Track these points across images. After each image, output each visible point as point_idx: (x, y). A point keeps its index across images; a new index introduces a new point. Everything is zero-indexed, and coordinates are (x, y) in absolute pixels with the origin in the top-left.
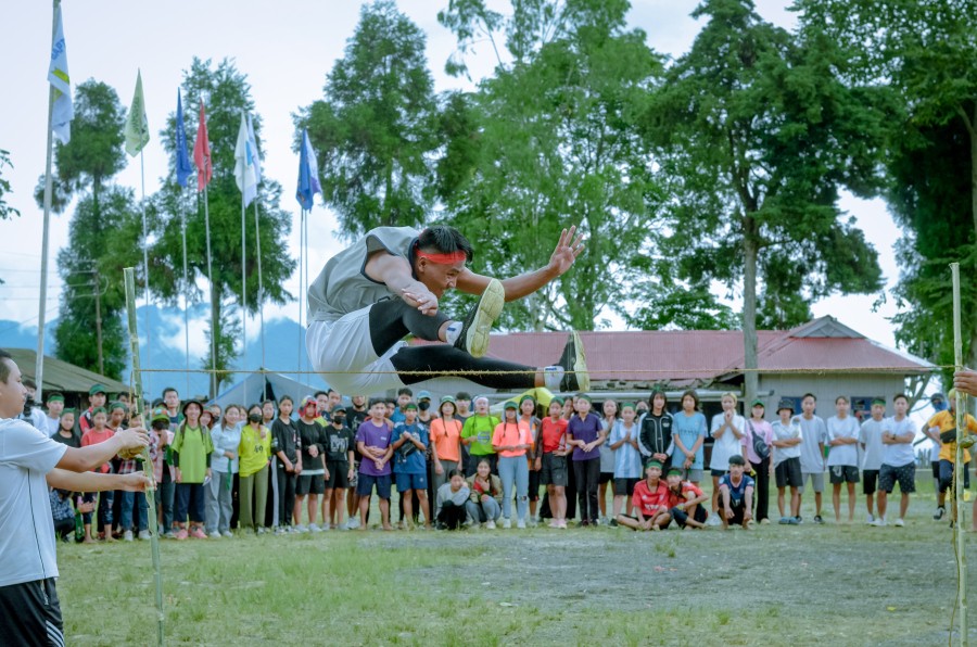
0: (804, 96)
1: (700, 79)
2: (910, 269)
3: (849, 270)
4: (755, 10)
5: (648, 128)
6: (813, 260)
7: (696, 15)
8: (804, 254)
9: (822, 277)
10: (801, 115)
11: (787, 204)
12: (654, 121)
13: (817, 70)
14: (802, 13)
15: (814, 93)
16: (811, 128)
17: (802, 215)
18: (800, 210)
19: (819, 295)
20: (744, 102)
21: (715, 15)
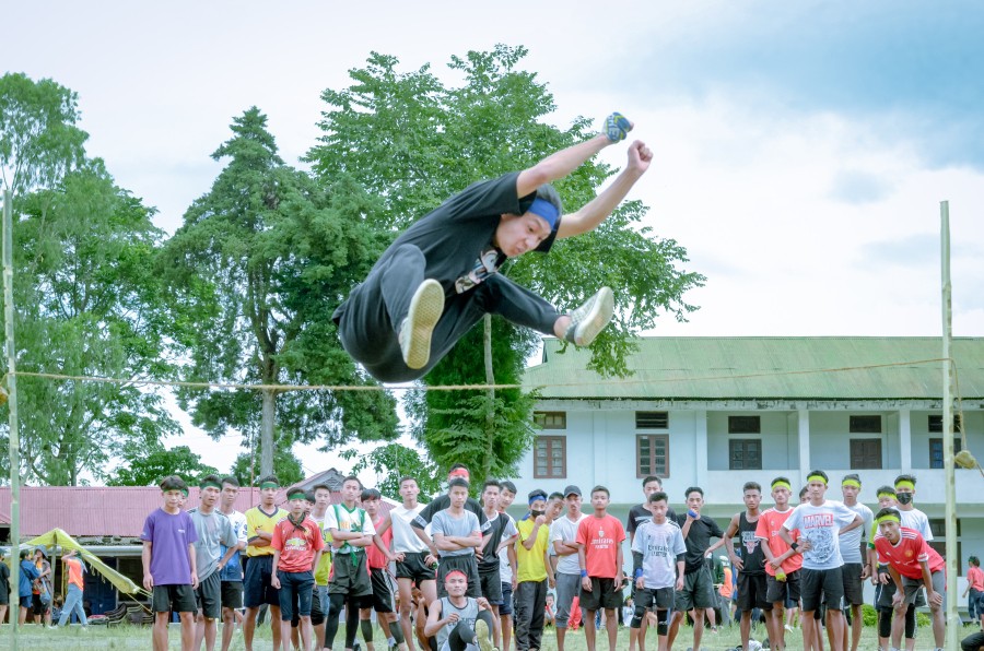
0: (331, 238)
1: (222, 219)
2: (420, 420)
3: (370, 417)
4: (278, 153)
5: (166, 269)
6: (329, 408)
7: (216, 156)
8: (320, 401)
9: (339, 425)
10: (327, 258)
11: (309, 348)
12: (172, 262)
13: (344, 213)
14: (317, 162)
15: (341, 235)
16: (336, 271)
17: (325, 359)
18: (323, 354)
19: (336, 443)
20: (269, 243)
21: (236, 156)
